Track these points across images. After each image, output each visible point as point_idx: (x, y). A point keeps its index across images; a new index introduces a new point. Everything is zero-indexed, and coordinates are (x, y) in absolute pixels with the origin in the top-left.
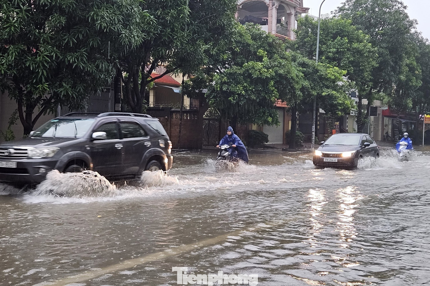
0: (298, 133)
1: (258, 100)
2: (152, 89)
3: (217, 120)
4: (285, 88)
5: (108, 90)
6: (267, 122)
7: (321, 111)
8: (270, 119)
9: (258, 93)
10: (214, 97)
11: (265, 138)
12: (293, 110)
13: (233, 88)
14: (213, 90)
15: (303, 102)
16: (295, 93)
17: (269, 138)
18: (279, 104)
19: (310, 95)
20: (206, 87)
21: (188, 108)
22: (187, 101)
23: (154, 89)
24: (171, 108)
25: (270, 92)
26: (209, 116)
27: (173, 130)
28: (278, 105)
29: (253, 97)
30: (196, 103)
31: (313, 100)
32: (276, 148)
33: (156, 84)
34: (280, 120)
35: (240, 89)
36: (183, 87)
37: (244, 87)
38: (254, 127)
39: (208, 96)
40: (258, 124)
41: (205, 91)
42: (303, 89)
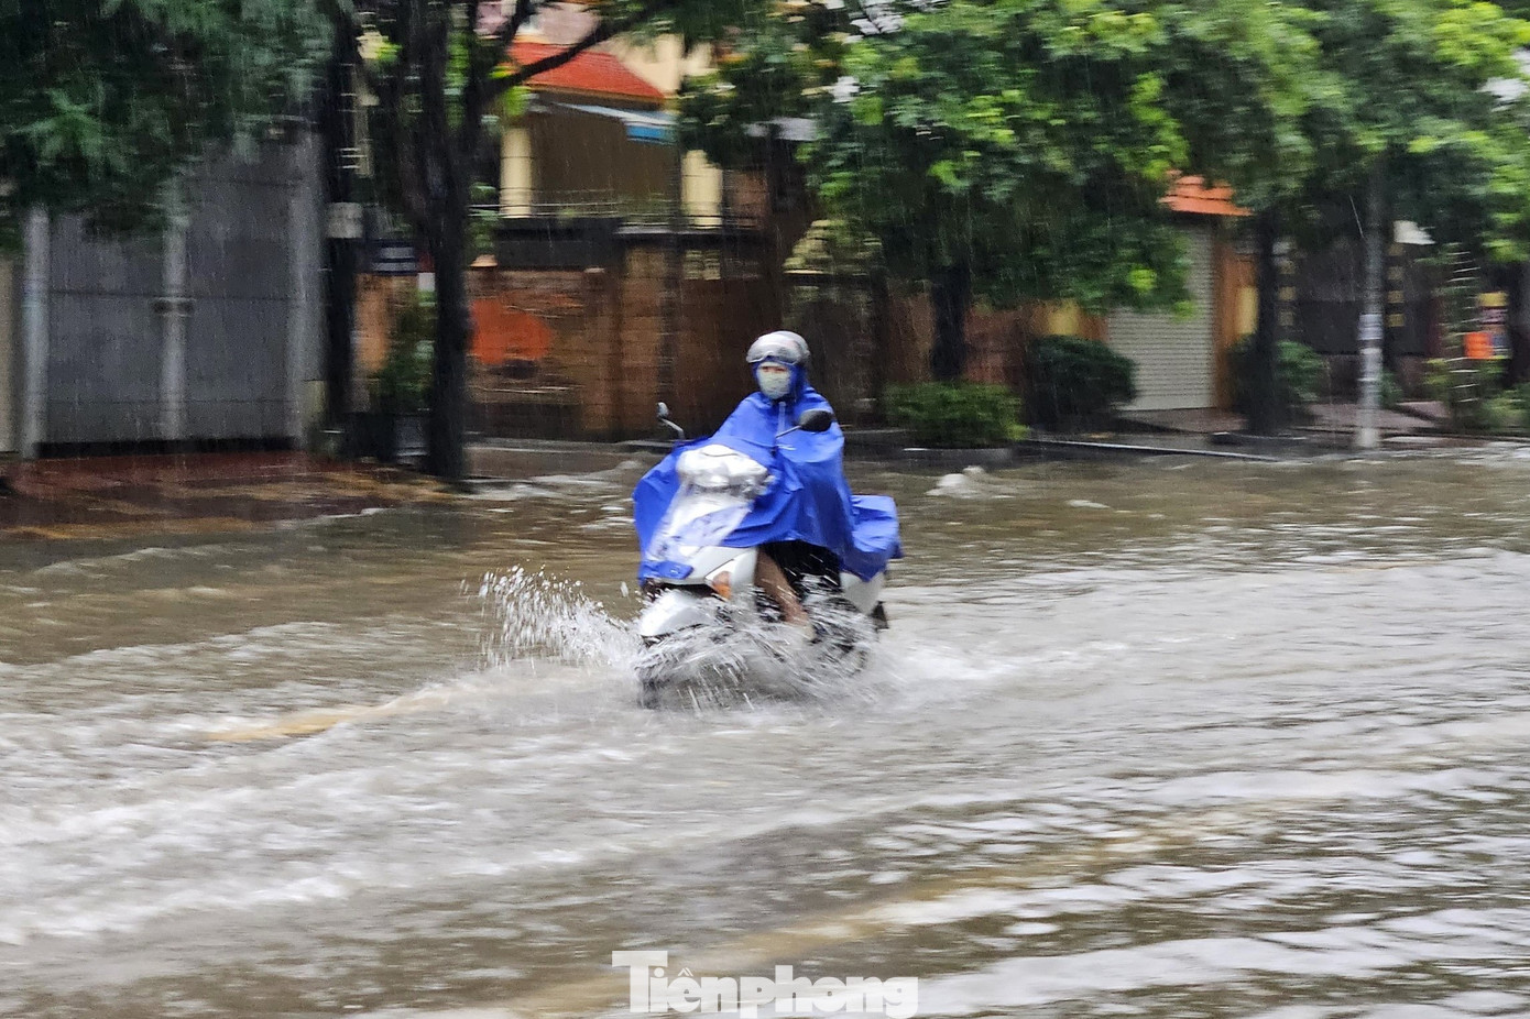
0: (1290, 350)
1: (1080, 178)
2: (516, 123)
3: (862, 283)
4: (1218, 112)
5: (291, 133)
6: (1124, 294)
7: (1410, 234)
8: (1143, 279)
9: (1077, 137)
10: (852, 162)
11: (1118, 378)
12: (1263, 228)
13: (947, 114)
14: (842, 124)
15: (1315, 188)
16: (1268, 139)
17: (1142, 378)
18: (1189, 196)
19: (1349, 152)
20: (802, 108)
21: (709, 222)
22: (702, 186)
23: (527, 121)
24: (619, 222)
25: (1138, 136)
26: (823, 263)
27: (628, 335)
28: (1183, 205)
29: (1056, 160)
30: (751, 194)
31: (1363, 178)
32: (1178, 431)
33: (543, 97)
34: (1198, 281)
35: (985, 120)
36: (687, 110)
37: (1009, 107)
38: (1063, 322)
39: (820, 158)
40: (1081, 303)
41: (800, 129)
42: (1313, 121)
